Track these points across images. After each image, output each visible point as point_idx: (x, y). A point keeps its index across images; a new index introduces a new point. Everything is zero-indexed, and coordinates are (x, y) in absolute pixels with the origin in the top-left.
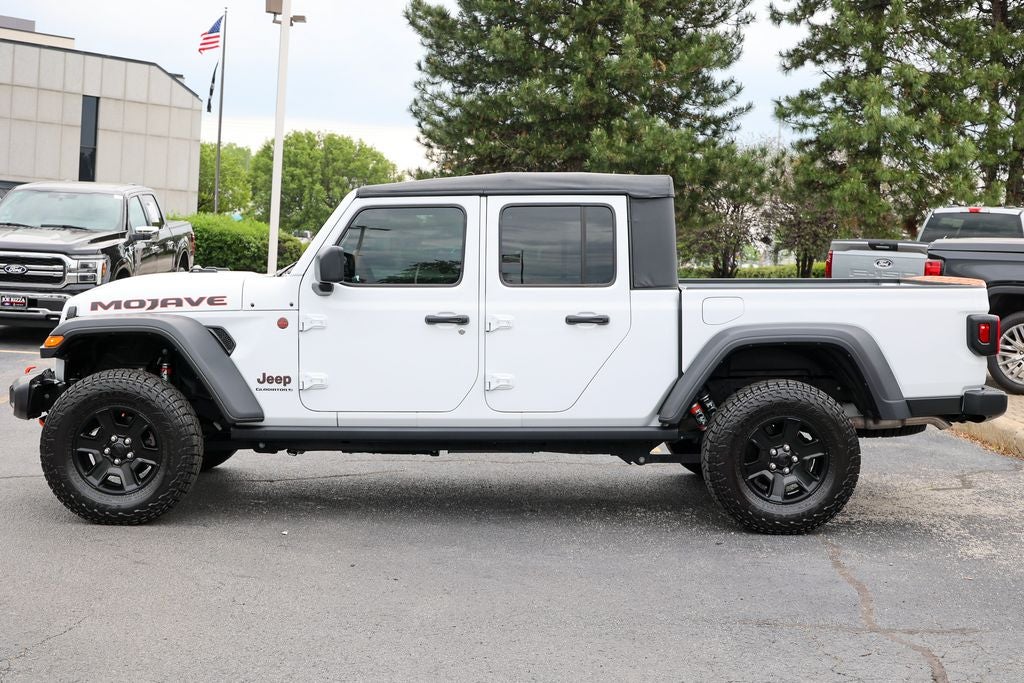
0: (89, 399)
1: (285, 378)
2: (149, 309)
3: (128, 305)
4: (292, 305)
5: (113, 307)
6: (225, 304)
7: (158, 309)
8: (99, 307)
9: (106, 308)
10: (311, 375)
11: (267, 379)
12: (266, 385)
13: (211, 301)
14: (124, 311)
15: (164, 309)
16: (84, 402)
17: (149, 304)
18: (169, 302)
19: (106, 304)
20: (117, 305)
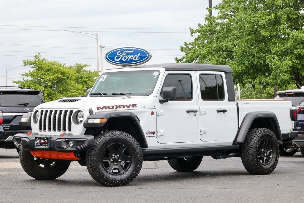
0: (106, 142)
1: (153, 132)
2: (115, 109)
3: (109, 107)
4: (154, 107)
5: (104, 108)
6: (137, 107)
7: (118, 109)
8: (100, 109)
9: (102, 109)
10: (161, 131)
11: (149, 133)
12: (149, 135)
13: (133, 106)
14: (108, 110)
15: (120, 109)
16: (105, 143)
17: (115, 107)
18: (121, 106)
19: (102, 107)
20: (105, 108)
